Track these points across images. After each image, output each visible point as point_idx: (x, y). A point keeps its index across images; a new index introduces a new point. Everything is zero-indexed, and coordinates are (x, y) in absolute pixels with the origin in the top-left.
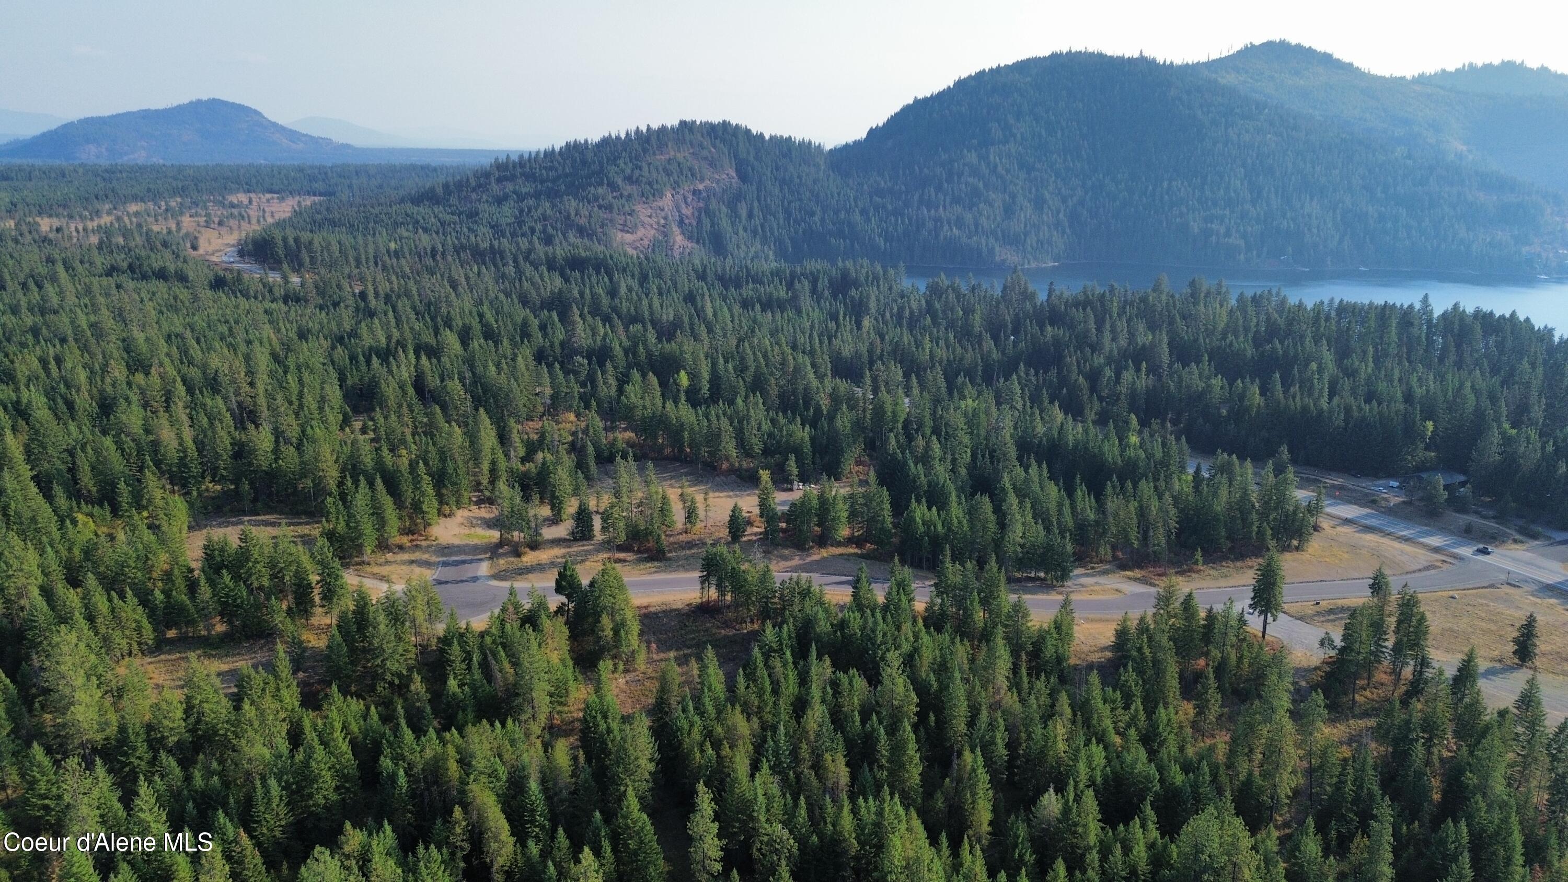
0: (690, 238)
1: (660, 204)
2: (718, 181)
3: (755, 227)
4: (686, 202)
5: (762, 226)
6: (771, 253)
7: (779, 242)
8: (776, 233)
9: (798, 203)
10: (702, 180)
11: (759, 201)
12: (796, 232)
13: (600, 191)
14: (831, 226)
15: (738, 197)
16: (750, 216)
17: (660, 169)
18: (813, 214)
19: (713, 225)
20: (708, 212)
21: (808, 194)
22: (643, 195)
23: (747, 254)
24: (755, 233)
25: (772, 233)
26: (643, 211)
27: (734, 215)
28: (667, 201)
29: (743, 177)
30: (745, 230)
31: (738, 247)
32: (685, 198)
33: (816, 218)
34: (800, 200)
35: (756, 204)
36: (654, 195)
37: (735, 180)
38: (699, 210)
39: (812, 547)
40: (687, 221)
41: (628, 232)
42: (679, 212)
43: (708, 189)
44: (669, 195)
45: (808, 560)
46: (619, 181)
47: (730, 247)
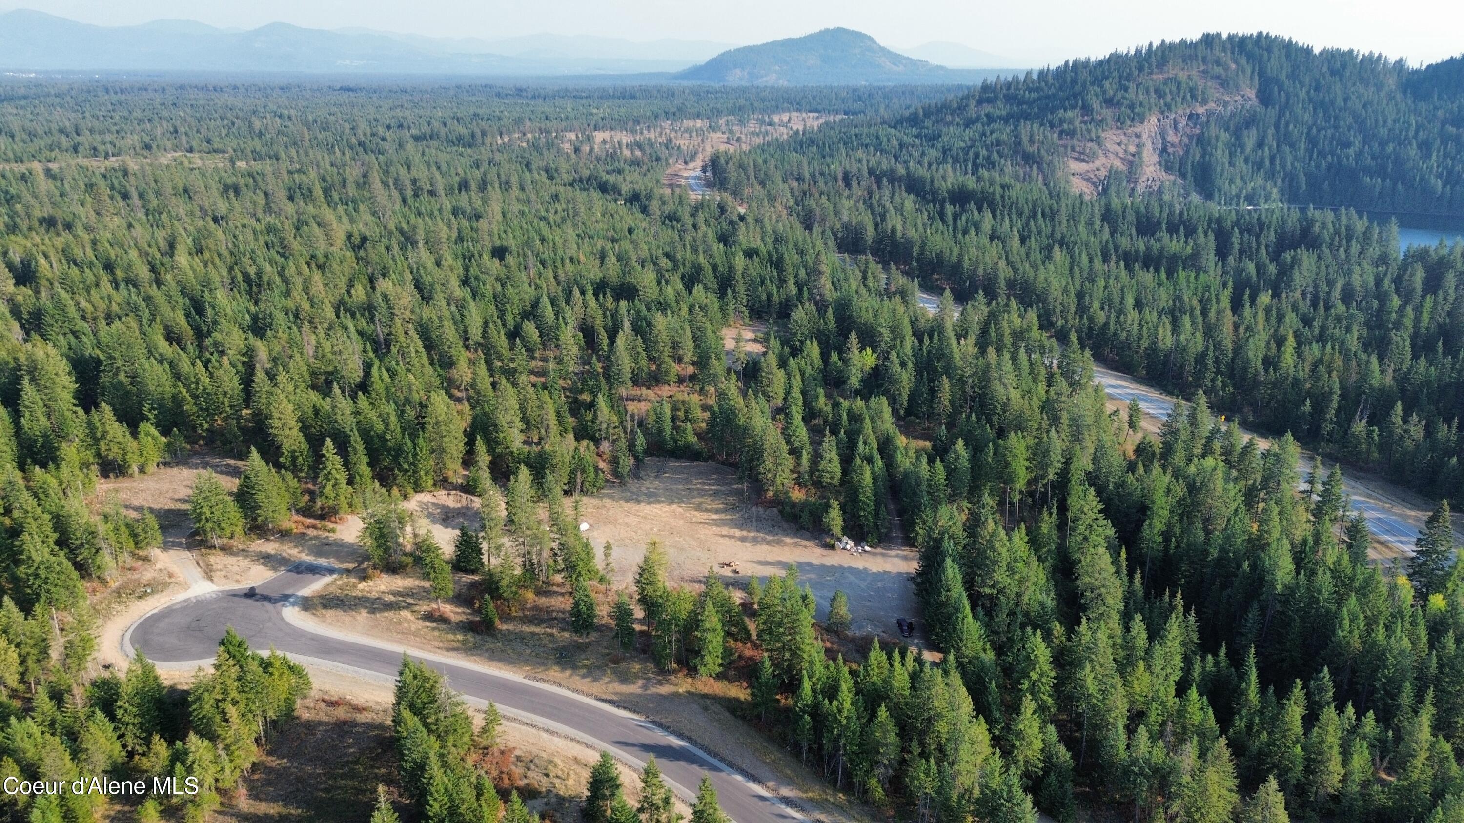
0: (1168, 169)
1: (1138, 130)
2: (1226, 104)
3: (1262, 159)
4: (1176, 128)
5: (1272, 159)
6: (1275, 190)
7: (1290, 179)
8: (1289, 166)
9: (1330, 132)
10: (1204, 102)
11: (1277, 127)
12: (1318, 167)
13: (1070, 114)
14: (1369, 161)
15: (1250, 121)
16: (1260, 144)
17: (1152, 90)
18: (1348, 145)
19: (1203, 156)
20: (1201, 140)
21: (1350, 120)
22: (1119, 120)
23: (1241, 190)
24: (1259, 165)
25: (1283, 167)
26: (1111, 137)
27: (1236, 146)
28: (1150, 126)
29: (1265, 98)
30: (1246, 161)
31: (1231, 181)
32: (1176, 124)
33: (1351, 151)
34: (1336, 127)
35: (1271, 131)
36: (1133, 120)
37: (1255, 101)
38: (1190, 137)
39: (674, 672)
40: (1170, 150)
41: (1084, 161)
42: (1163, 138)
43: (1209, 114)
44: (1154, 120)
45: (665, 689)
46: (1096, 104)
47: (1219, 182)
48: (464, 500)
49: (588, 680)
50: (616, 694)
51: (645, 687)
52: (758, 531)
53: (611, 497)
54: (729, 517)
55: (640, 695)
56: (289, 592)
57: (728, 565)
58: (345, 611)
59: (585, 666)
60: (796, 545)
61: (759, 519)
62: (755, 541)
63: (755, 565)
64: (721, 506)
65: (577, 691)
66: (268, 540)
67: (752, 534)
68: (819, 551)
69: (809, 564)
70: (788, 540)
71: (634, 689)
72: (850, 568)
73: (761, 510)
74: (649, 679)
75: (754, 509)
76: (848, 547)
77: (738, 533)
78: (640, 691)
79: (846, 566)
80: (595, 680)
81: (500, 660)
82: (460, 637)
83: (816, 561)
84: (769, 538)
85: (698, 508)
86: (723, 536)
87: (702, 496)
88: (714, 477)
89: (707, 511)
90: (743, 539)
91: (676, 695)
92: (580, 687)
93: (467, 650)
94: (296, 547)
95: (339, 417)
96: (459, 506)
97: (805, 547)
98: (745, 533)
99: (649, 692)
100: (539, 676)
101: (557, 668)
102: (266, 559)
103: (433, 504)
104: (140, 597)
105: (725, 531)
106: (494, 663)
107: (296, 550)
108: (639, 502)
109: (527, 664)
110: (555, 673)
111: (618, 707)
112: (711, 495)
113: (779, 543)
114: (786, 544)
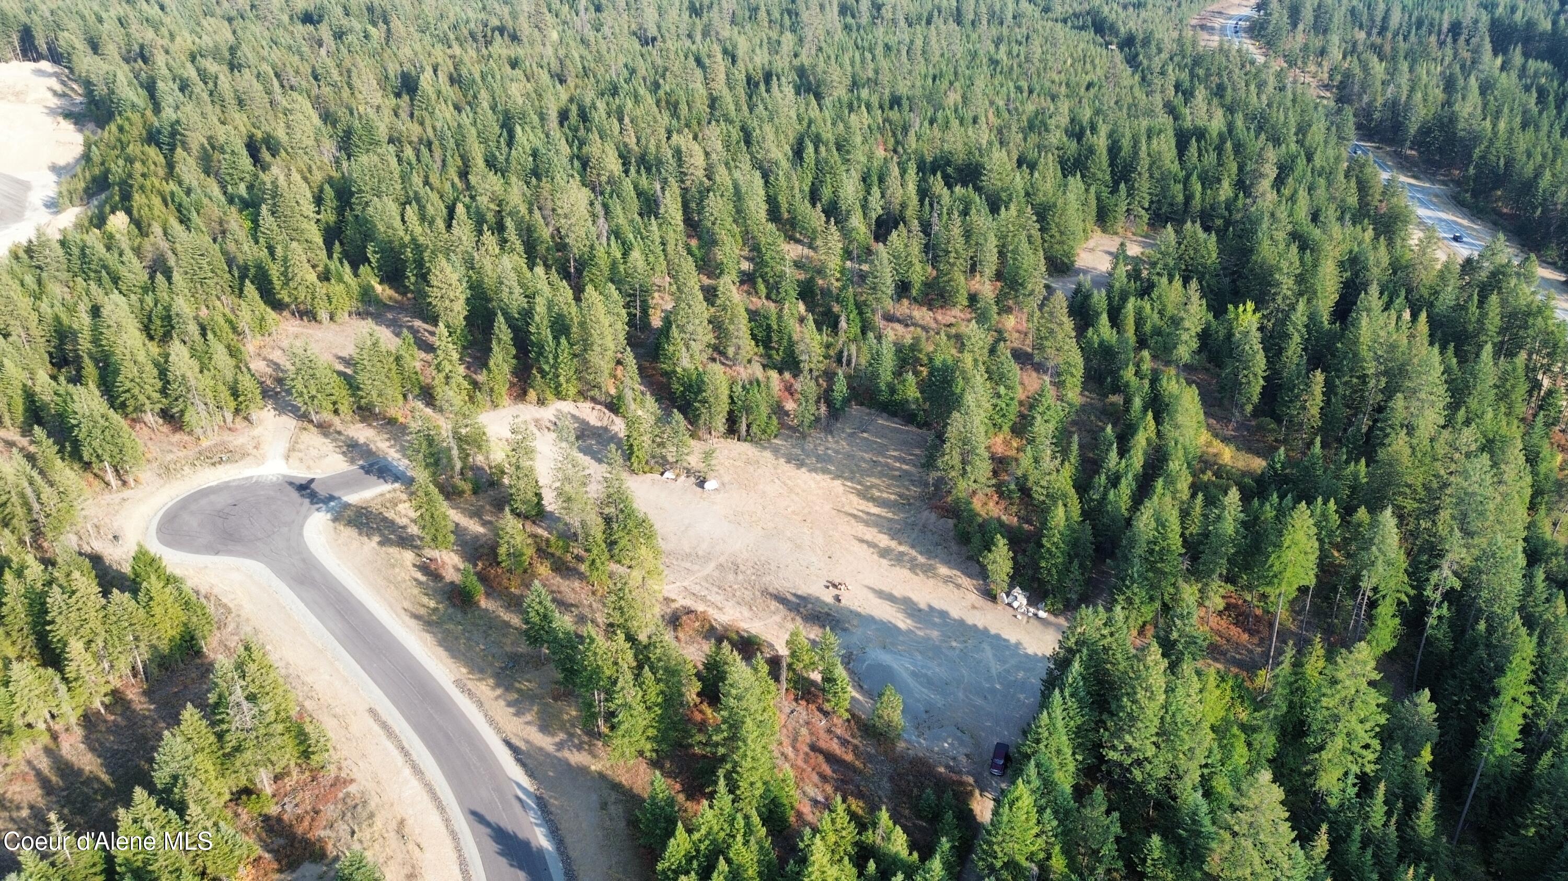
45: (579, 758)
48: (606, 419)
49: (512, 710)
50: (527, 742)
51: (560, 746)
52: (913, 547)
53: (776, 451)
54: (890, 515)
55: (548, 755)
56: (336, 494)
57: (835, 586)
58: (360, 534)
59: (519, 691)
60: (947, 580)
61: (924, 529)
62: (899, 559)
63: (871, 596)
64: (893, 497)
65: (491, 721)
66: (370, 425)
67: (902, 549)
68: (974, 597)
69: (944, 614)
70: (943, 570)
71: (546, 742)
72: (998, 637)
73: (933, 516)
74: (571, 735)
75: (926, 513)
76: (1016, 604)
77: (884, 541)
78: (551, 749)
79: (993, 631)
80: (518, 714)
81: (447, 649)
82: (432, 604)
83: (955, 613)
84: (921, 559)
85: (864, 495)
86: (862, 541)
87: (881, 475)
88: (917, 452)
89: (873, 499)
90: (884, 553)
91: (583, 771)
92: (498, 718)
93: (430, 623)
94: (388, 440)
95: (505, 295)
96: (599, 424)
97: (958, 586)
98: (893, 544)
99: (559, 754)
100: (470, 685)
101: (491, 681)
102: (352, 448)
103: (573, 416)
104: (214, 464)
105: (871, 534)
106: (441, 651)
107: (388, 444)
108: (801, 464)
109: (466, 665)
110: (485, 689)
111: (518, 760)
112: (893, 478)
113: (928, 571)
114: (936, 576)
